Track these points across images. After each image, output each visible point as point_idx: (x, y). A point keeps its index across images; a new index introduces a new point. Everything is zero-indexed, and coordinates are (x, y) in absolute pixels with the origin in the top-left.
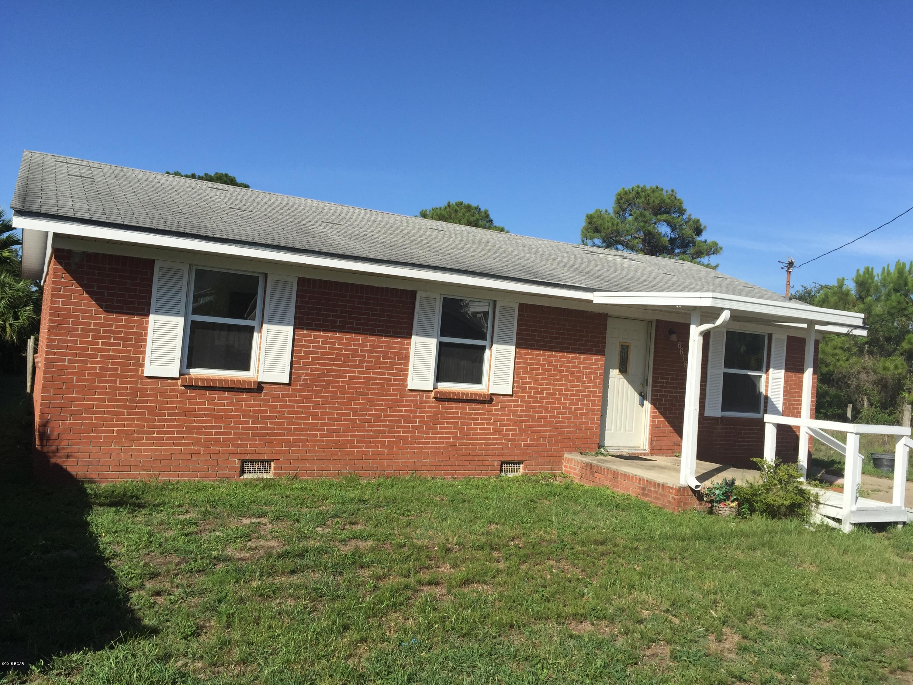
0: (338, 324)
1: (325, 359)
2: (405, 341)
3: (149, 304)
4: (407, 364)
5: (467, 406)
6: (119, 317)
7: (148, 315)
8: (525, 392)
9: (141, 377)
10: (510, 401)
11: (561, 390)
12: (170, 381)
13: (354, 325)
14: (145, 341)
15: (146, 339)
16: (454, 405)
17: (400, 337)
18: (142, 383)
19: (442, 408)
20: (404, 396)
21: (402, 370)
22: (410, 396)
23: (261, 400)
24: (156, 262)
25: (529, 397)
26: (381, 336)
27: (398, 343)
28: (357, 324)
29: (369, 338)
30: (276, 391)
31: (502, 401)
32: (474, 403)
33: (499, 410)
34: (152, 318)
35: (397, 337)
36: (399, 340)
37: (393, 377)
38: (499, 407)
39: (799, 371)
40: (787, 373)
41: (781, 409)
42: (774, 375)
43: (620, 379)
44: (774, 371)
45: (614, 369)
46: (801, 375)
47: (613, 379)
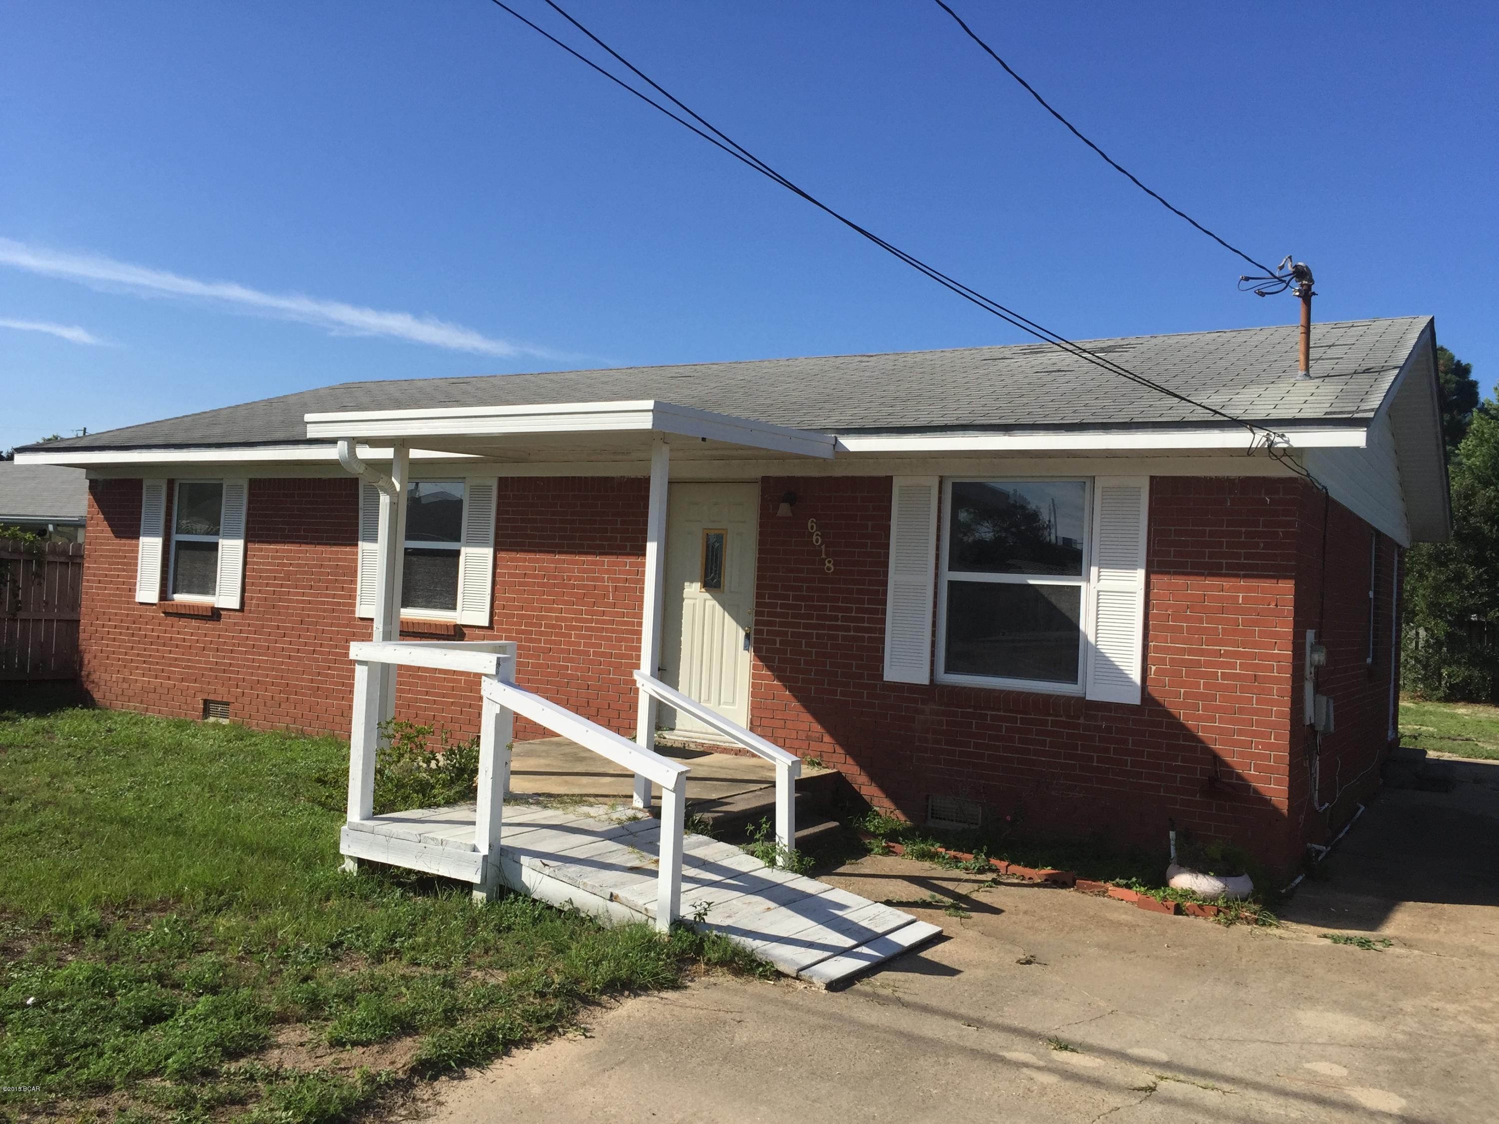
2: (354, 550)
4: (355, 582)
8: (512, 624)
10: (488, 637)
11: (571, 619)
12: (152, 607)
17: (346, 545)
20: (355, 626)
21: (351, 590)
22: (361, 627)
25: (517, 632)
27: (344, 553)
30: (231, 619)
31: (477, 636)
34: (143, 540)
35: (343, 545)
36: (345, 549)
37: (341, 601)
39: (1213, 570)
40: (1160, 576)
41: (1136, 676)
42: (1104, 585)
43: (705, 600)
44: (1105, 572)
45: (692, 582)
46: (1227, 583)
47: (692, 602)
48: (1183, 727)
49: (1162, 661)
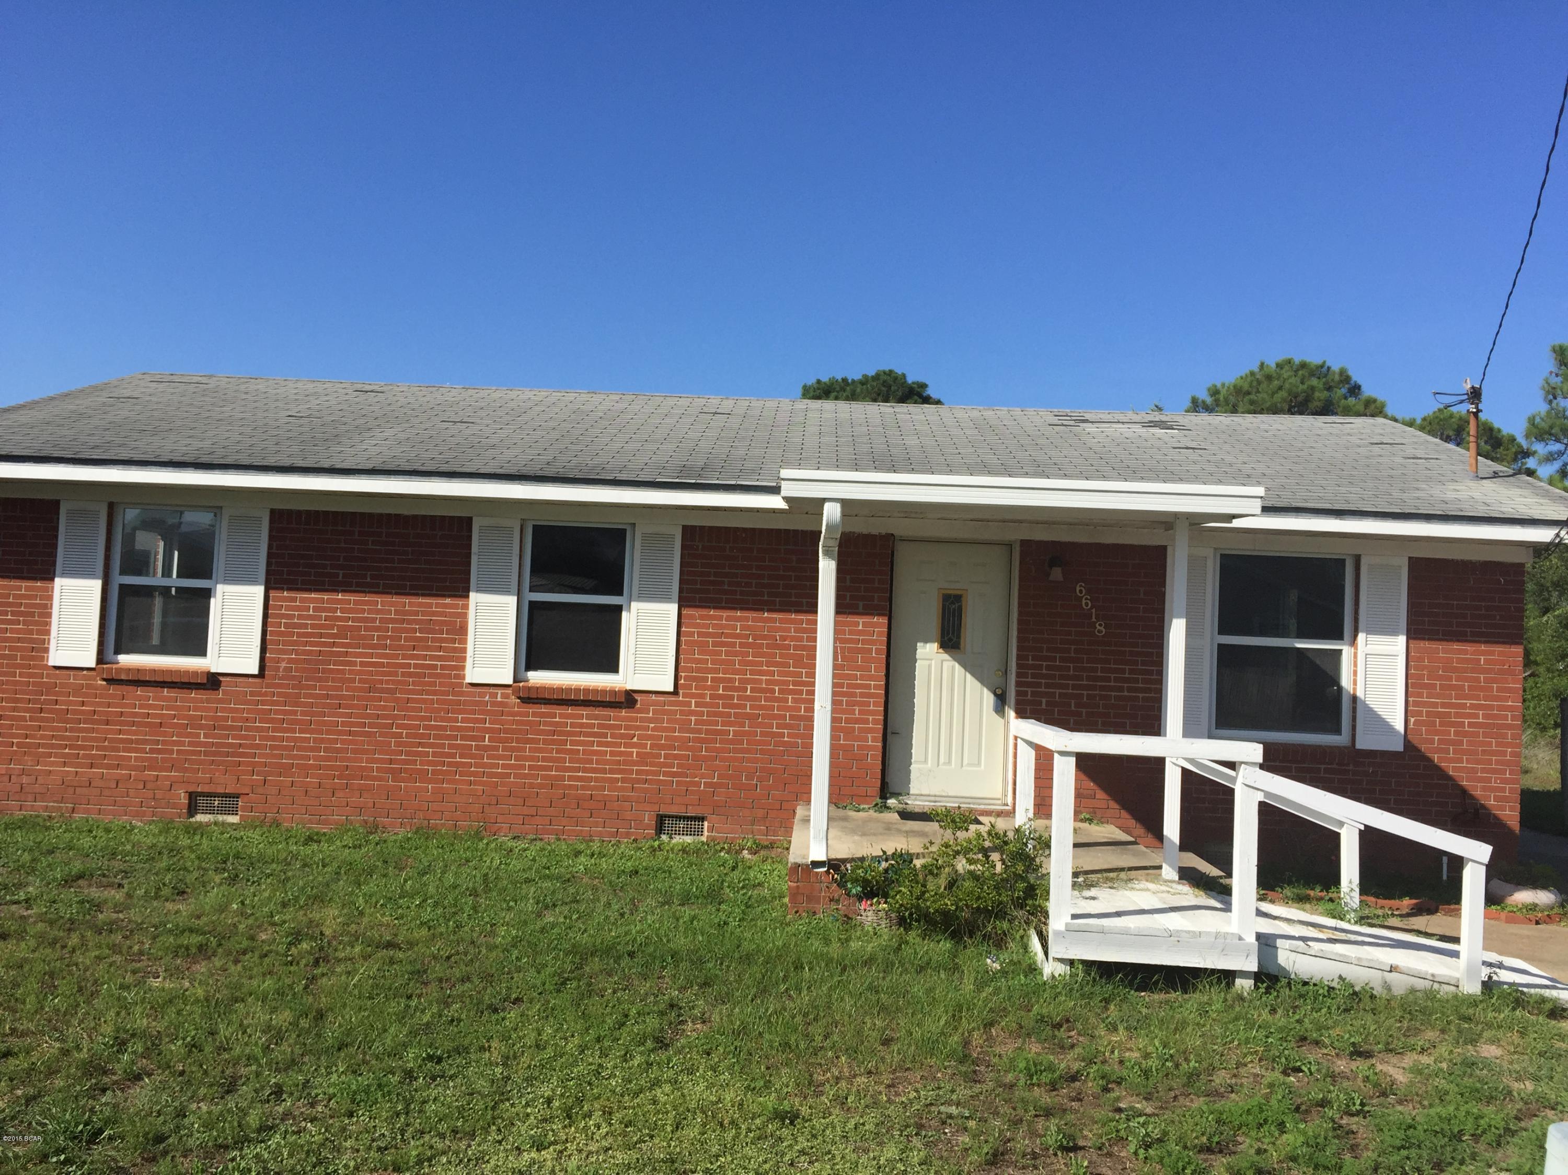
0: (340, 578)
1: (321, 635)
2: (461, 602)
3: (54, 564)
4: (464, 641)
5: (584, 711)
6: (18, 583)
7: (52, 580)
8: (705, 688)
9: (47, 667)
10: (672, 704)
11: (787, 683)
12: (85, 672)
13: (369, 580)
14: (49, 615)
15: (51, 613)
16: (558, 710)
17: (449, 596)
18: (48, 676)
19: (534, 714)
20: (462, 694)
21: (455, 650)
22: (473, 694)
23: (221, 701)
24: (61, 503)
25: (712, 697)
26: (417, 595)
27: (446, 606)
28: (373, 577)
29: (395, 599)
30: (243, 687)
31: (655, 703)
32: (599, 706)
33: (650, 720)
34: (58, 581)
35: (444, 596)
36: (448, 601)
37: (439, 663)
38: (651, 715)
39: (1460, 637)
40: (1415, 642)
41: (1399, 726)
42: (1371, 648)
43: (942, 661)
44: (1372, 638)
45: (926, 641)
46: (1469, 647)
47: (927, 662)
48: (1438, 768)
49: (1419, 713)
